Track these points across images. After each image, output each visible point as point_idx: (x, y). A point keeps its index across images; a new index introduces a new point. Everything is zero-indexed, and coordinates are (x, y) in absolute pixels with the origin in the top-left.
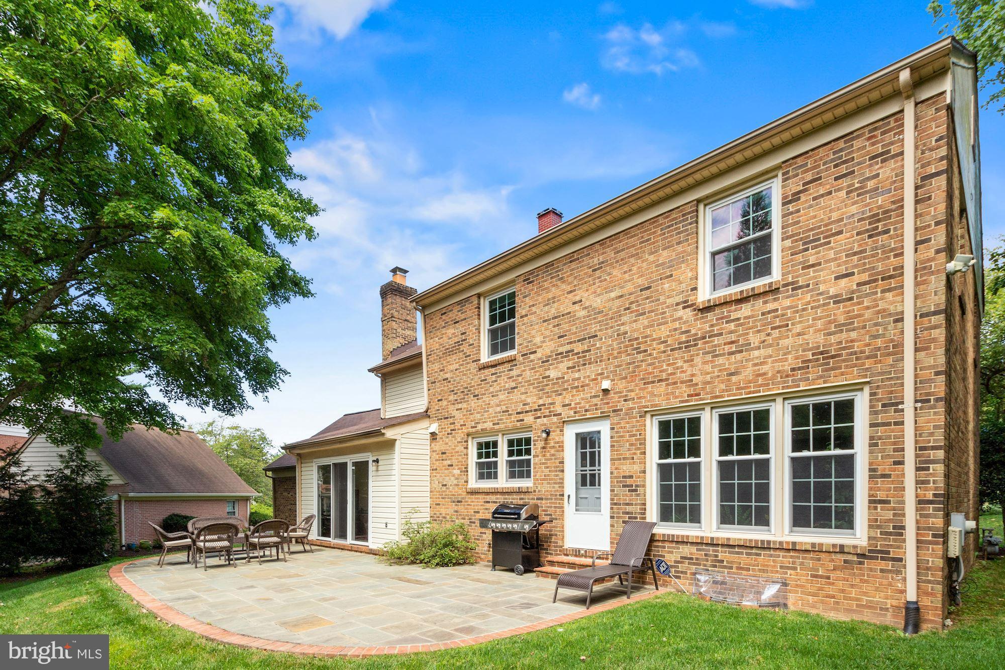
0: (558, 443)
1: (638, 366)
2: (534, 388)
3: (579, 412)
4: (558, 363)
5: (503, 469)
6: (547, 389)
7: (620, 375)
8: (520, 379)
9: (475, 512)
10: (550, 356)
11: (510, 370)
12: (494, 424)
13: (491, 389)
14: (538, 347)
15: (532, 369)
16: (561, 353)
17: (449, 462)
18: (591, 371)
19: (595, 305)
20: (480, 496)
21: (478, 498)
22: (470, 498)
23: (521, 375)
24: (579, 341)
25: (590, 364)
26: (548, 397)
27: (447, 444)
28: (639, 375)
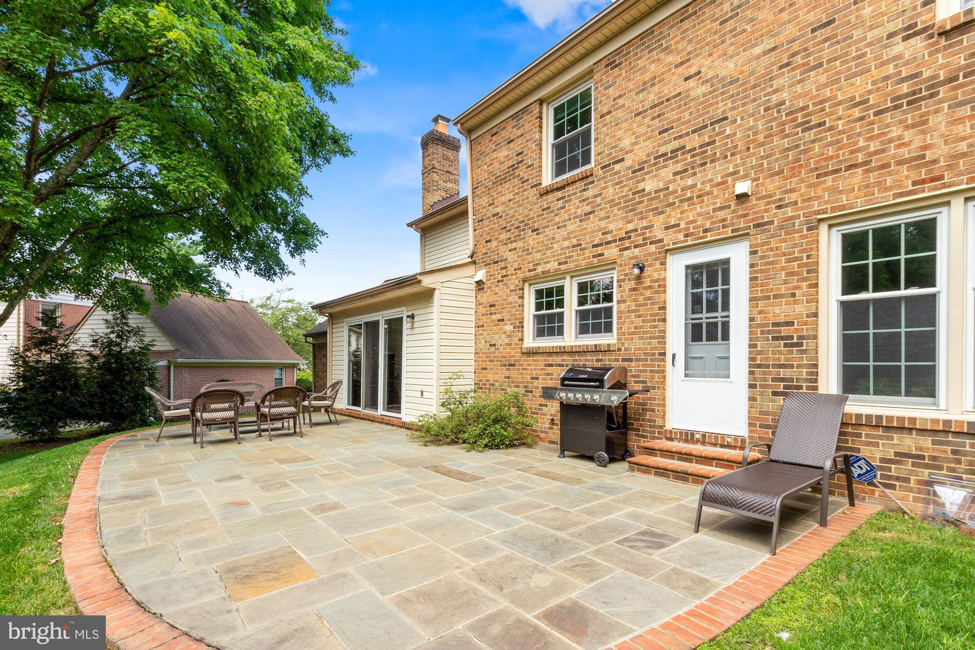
0: (657, 281)
1: (805, 151)
2: (619, 209)
3: (693, 234)
4: (658, 169)
5: (570, 322)
6: (640, 208)
7: (769, 169)
8: (598, 200)
9: (532, 378)
10: (645, 162)
11: (584, 190)
12: (560, 264)
13: (557, 219)
14: (627, 153)
15: (617, 184)
16: (665, 154)
17: (499, 317)
18: (715, 172)
19: (723, 73)
20: (540, 358)
21: (536, 361)
22: (525, 361)
23: (600, 194)
24: (694, 132)
25: (713, 161)
26: (642, 218)
27: (496, 294)
28: (807, 165)
